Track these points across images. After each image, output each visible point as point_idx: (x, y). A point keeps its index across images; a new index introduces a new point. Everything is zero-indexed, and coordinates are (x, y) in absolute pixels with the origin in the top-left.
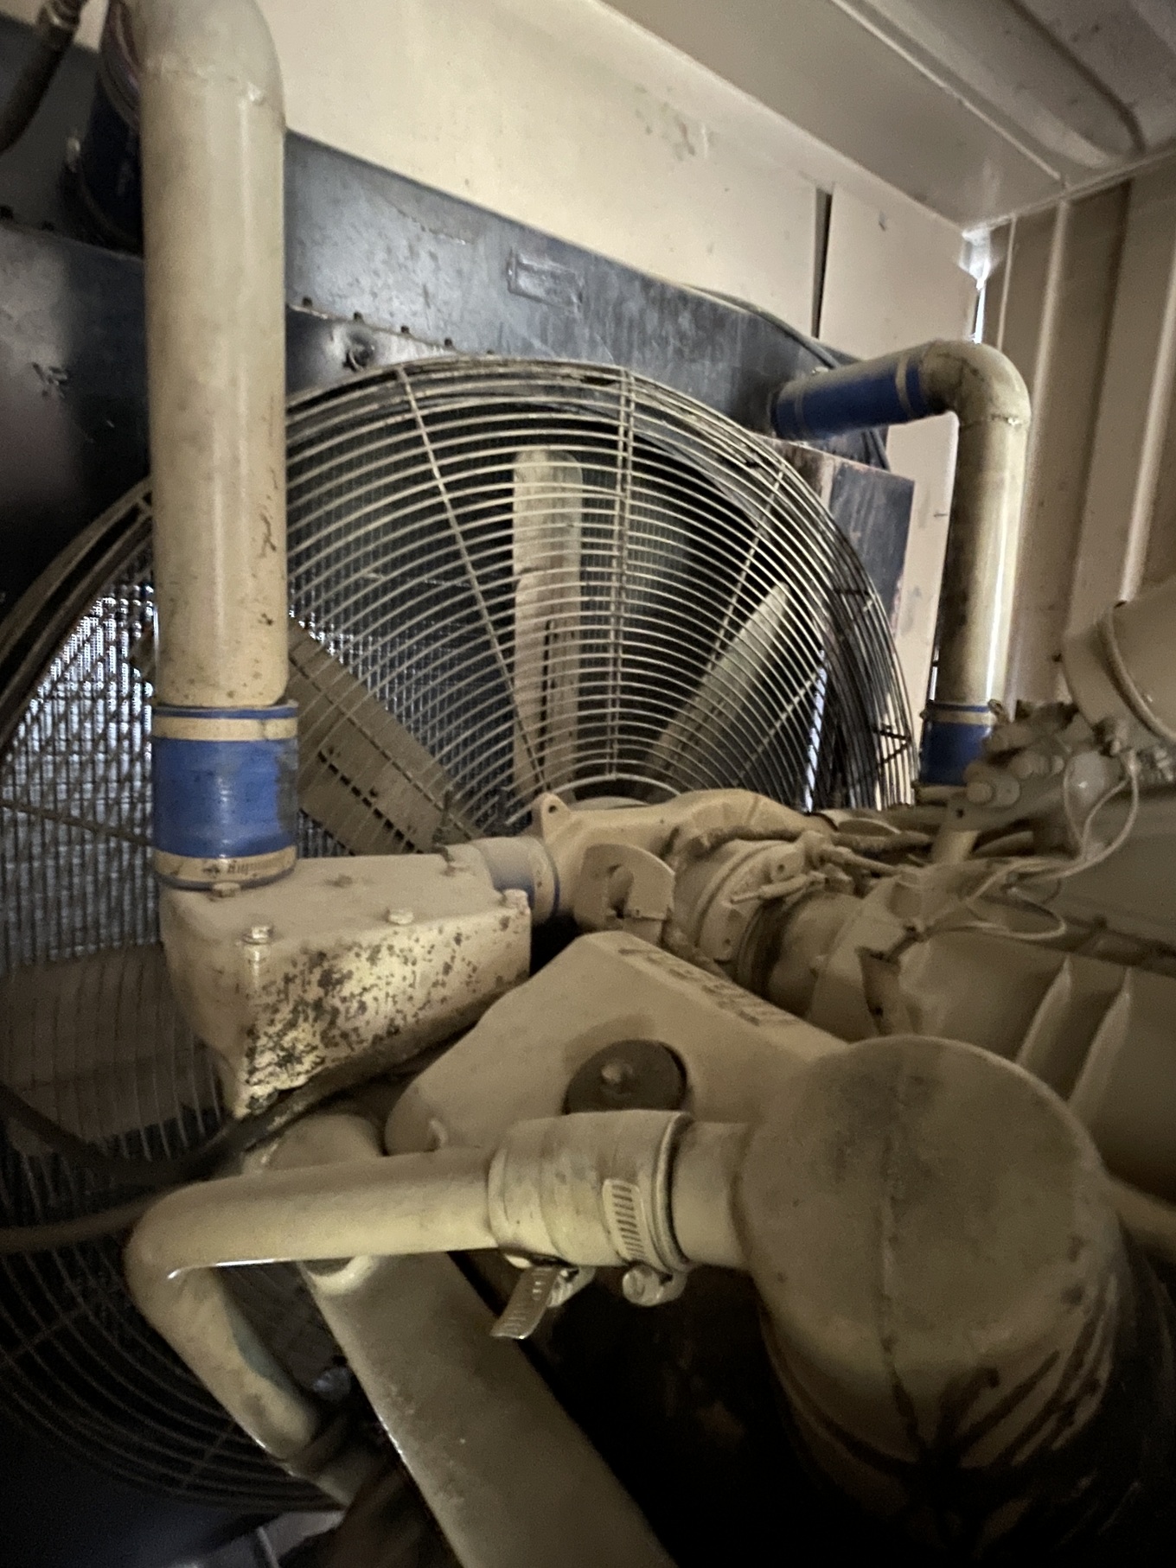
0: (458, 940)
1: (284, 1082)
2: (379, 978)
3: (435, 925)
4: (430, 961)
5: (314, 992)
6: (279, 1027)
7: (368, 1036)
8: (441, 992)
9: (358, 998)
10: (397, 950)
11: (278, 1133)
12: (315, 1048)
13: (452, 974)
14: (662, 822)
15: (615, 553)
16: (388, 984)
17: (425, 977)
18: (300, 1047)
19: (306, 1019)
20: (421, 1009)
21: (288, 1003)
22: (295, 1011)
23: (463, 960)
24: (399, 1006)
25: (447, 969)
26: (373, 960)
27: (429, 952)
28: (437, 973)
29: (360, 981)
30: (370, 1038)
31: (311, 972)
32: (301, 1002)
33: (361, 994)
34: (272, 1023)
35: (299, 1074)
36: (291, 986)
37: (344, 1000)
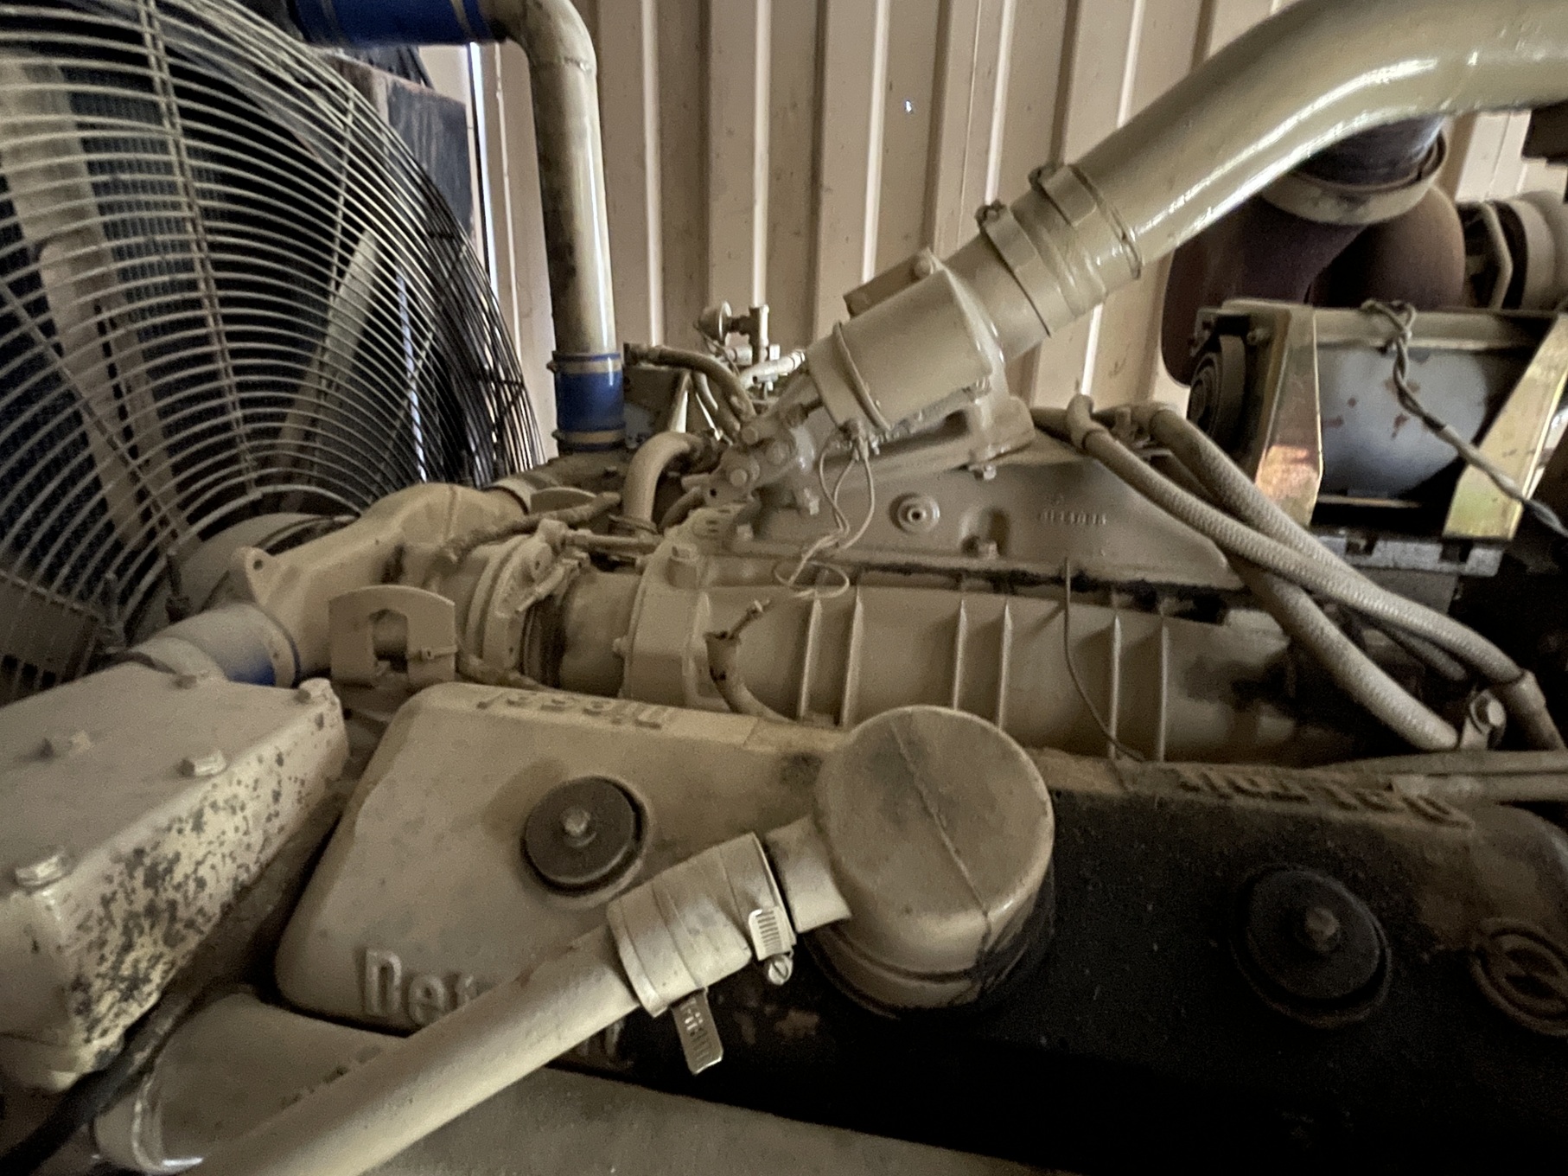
0: (280, 761)
1: (135, 1011)
2: (210, 843)
3: (252, 758)
4: (258, 797)
5: (143, 897)
6: (112, 959)
7: (214, 910)
8: (277, 823)
9: (193, 876)
10: (221, 804)
11: (147, 1068)
12: (161, 956)
13: (282, 799)
14: (377, 542)
15: (186, 213)
16: (222, 844)
17: (256, 817)
18: (143, 965)
19: (141, 933)
20: (260, 852)
21: (115, 927)
22: (127, 931)
23: (290, 779)
24: (239, 861)
25: (277, 796)
26: (198, 827)
27: (255, 789)
28: (268, 806)
29: (190, 856)
30: (217, 910)
31: (132, 877)
32: (132, 916)
33: (196, 871)
34: (103, 959)
35: (150, 994)
36: (113, 907)
37: (178, 887)
